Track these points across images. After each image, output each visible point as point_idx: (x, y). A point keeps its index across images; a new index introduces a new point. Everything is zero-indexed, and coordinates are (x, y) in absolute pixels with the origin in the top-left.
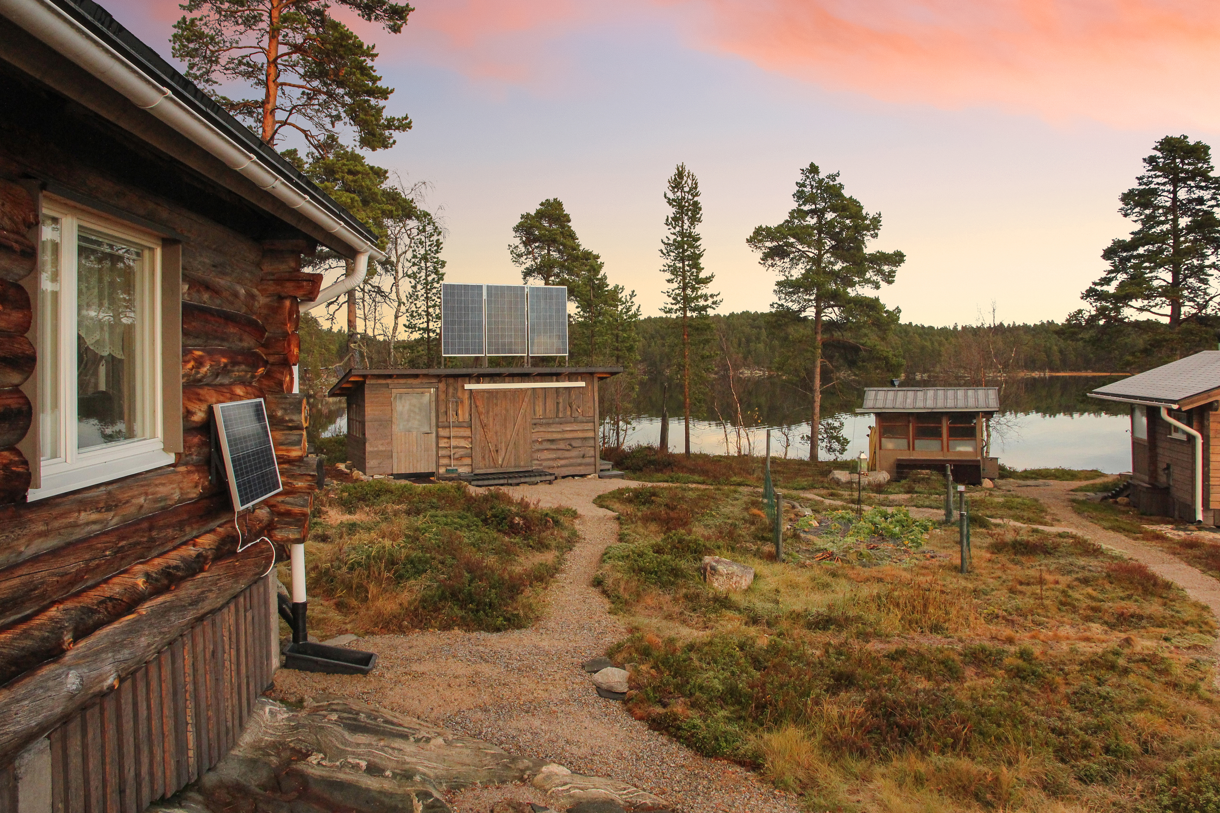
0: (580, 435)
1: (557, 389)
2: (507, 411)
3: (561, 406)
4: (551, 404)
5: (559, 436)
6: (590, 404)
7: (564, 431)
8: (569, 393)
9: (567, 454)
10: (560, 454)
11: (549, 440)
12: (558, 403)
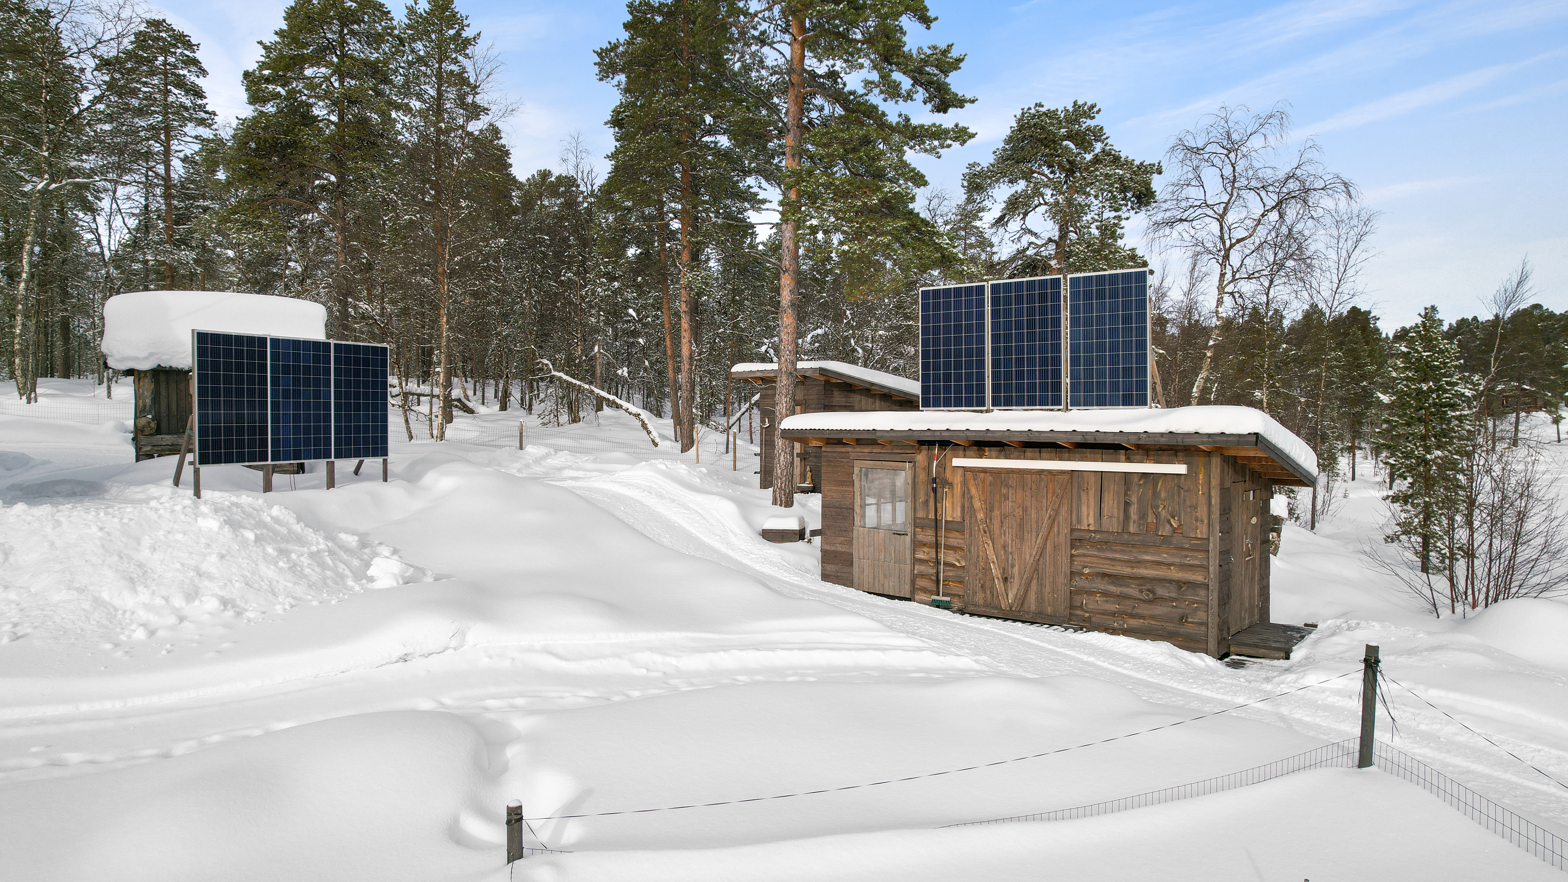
0: (1175, 574)
1: (1127, 476)
2: (1025, 510)
3: (1133, 510)
4: (1111, 505)
5: (1127, 571)
6: (1202, 512)
7: (1140, 563)
8: (1155, 486)
9: (1143, 609)
10: (1127, 606)
11: (1104, 575)
12: (1127, 504)
